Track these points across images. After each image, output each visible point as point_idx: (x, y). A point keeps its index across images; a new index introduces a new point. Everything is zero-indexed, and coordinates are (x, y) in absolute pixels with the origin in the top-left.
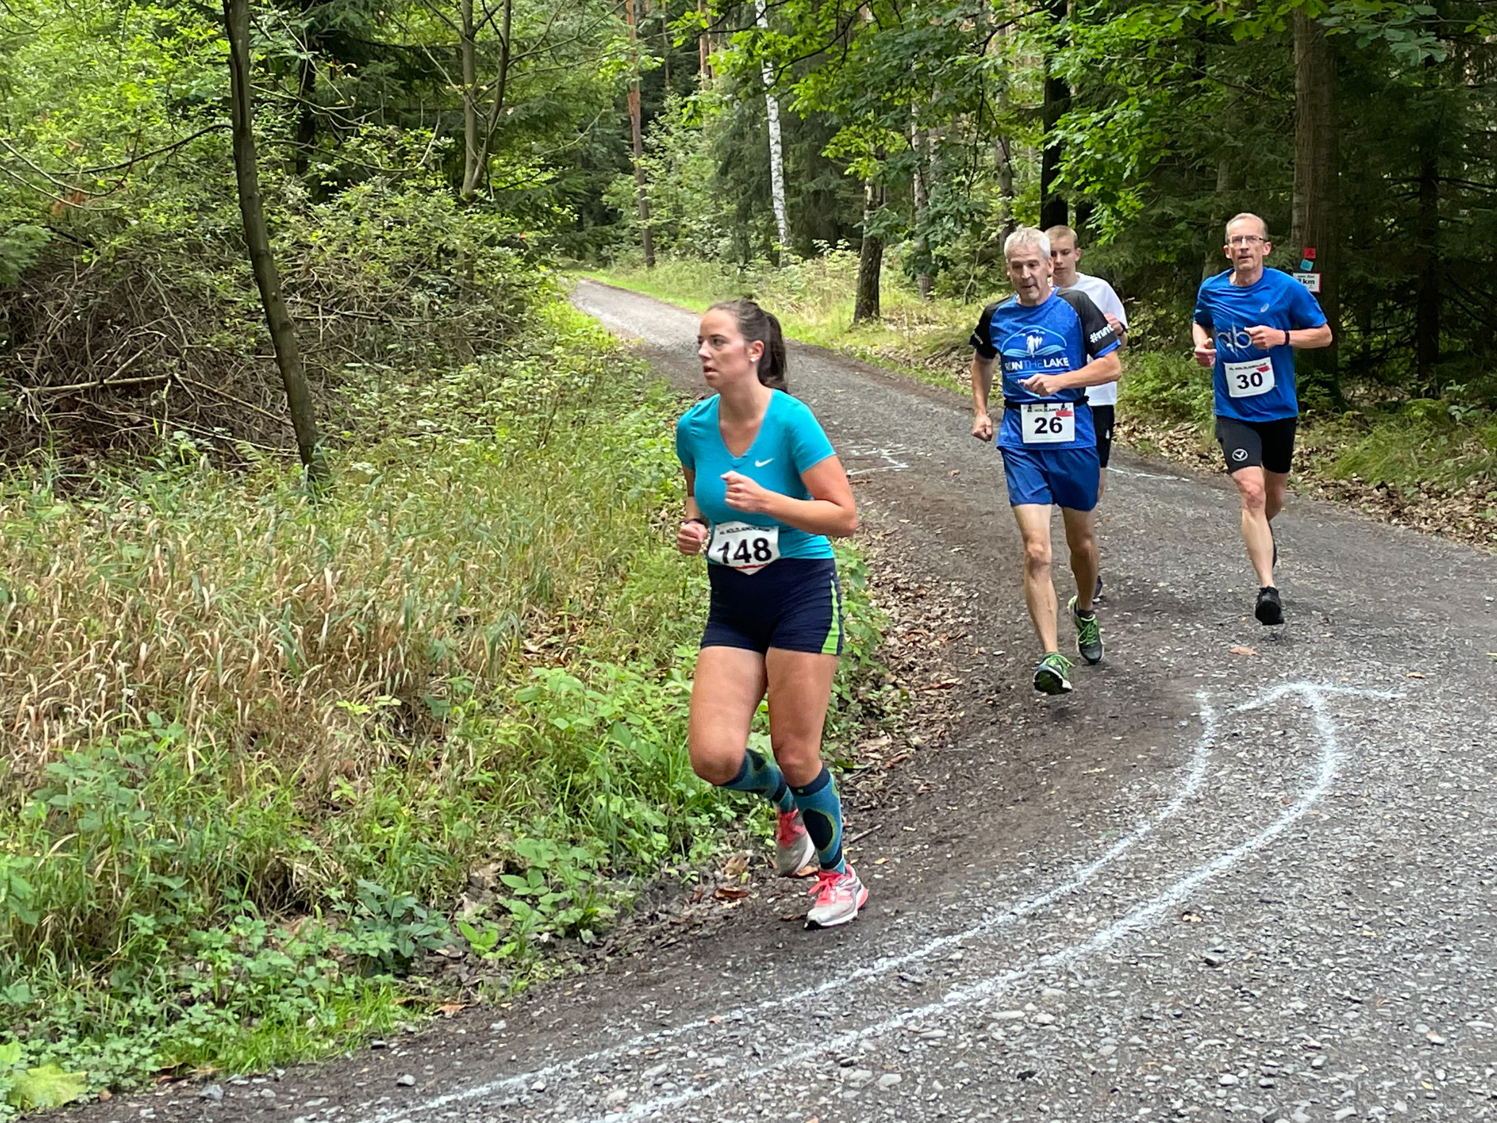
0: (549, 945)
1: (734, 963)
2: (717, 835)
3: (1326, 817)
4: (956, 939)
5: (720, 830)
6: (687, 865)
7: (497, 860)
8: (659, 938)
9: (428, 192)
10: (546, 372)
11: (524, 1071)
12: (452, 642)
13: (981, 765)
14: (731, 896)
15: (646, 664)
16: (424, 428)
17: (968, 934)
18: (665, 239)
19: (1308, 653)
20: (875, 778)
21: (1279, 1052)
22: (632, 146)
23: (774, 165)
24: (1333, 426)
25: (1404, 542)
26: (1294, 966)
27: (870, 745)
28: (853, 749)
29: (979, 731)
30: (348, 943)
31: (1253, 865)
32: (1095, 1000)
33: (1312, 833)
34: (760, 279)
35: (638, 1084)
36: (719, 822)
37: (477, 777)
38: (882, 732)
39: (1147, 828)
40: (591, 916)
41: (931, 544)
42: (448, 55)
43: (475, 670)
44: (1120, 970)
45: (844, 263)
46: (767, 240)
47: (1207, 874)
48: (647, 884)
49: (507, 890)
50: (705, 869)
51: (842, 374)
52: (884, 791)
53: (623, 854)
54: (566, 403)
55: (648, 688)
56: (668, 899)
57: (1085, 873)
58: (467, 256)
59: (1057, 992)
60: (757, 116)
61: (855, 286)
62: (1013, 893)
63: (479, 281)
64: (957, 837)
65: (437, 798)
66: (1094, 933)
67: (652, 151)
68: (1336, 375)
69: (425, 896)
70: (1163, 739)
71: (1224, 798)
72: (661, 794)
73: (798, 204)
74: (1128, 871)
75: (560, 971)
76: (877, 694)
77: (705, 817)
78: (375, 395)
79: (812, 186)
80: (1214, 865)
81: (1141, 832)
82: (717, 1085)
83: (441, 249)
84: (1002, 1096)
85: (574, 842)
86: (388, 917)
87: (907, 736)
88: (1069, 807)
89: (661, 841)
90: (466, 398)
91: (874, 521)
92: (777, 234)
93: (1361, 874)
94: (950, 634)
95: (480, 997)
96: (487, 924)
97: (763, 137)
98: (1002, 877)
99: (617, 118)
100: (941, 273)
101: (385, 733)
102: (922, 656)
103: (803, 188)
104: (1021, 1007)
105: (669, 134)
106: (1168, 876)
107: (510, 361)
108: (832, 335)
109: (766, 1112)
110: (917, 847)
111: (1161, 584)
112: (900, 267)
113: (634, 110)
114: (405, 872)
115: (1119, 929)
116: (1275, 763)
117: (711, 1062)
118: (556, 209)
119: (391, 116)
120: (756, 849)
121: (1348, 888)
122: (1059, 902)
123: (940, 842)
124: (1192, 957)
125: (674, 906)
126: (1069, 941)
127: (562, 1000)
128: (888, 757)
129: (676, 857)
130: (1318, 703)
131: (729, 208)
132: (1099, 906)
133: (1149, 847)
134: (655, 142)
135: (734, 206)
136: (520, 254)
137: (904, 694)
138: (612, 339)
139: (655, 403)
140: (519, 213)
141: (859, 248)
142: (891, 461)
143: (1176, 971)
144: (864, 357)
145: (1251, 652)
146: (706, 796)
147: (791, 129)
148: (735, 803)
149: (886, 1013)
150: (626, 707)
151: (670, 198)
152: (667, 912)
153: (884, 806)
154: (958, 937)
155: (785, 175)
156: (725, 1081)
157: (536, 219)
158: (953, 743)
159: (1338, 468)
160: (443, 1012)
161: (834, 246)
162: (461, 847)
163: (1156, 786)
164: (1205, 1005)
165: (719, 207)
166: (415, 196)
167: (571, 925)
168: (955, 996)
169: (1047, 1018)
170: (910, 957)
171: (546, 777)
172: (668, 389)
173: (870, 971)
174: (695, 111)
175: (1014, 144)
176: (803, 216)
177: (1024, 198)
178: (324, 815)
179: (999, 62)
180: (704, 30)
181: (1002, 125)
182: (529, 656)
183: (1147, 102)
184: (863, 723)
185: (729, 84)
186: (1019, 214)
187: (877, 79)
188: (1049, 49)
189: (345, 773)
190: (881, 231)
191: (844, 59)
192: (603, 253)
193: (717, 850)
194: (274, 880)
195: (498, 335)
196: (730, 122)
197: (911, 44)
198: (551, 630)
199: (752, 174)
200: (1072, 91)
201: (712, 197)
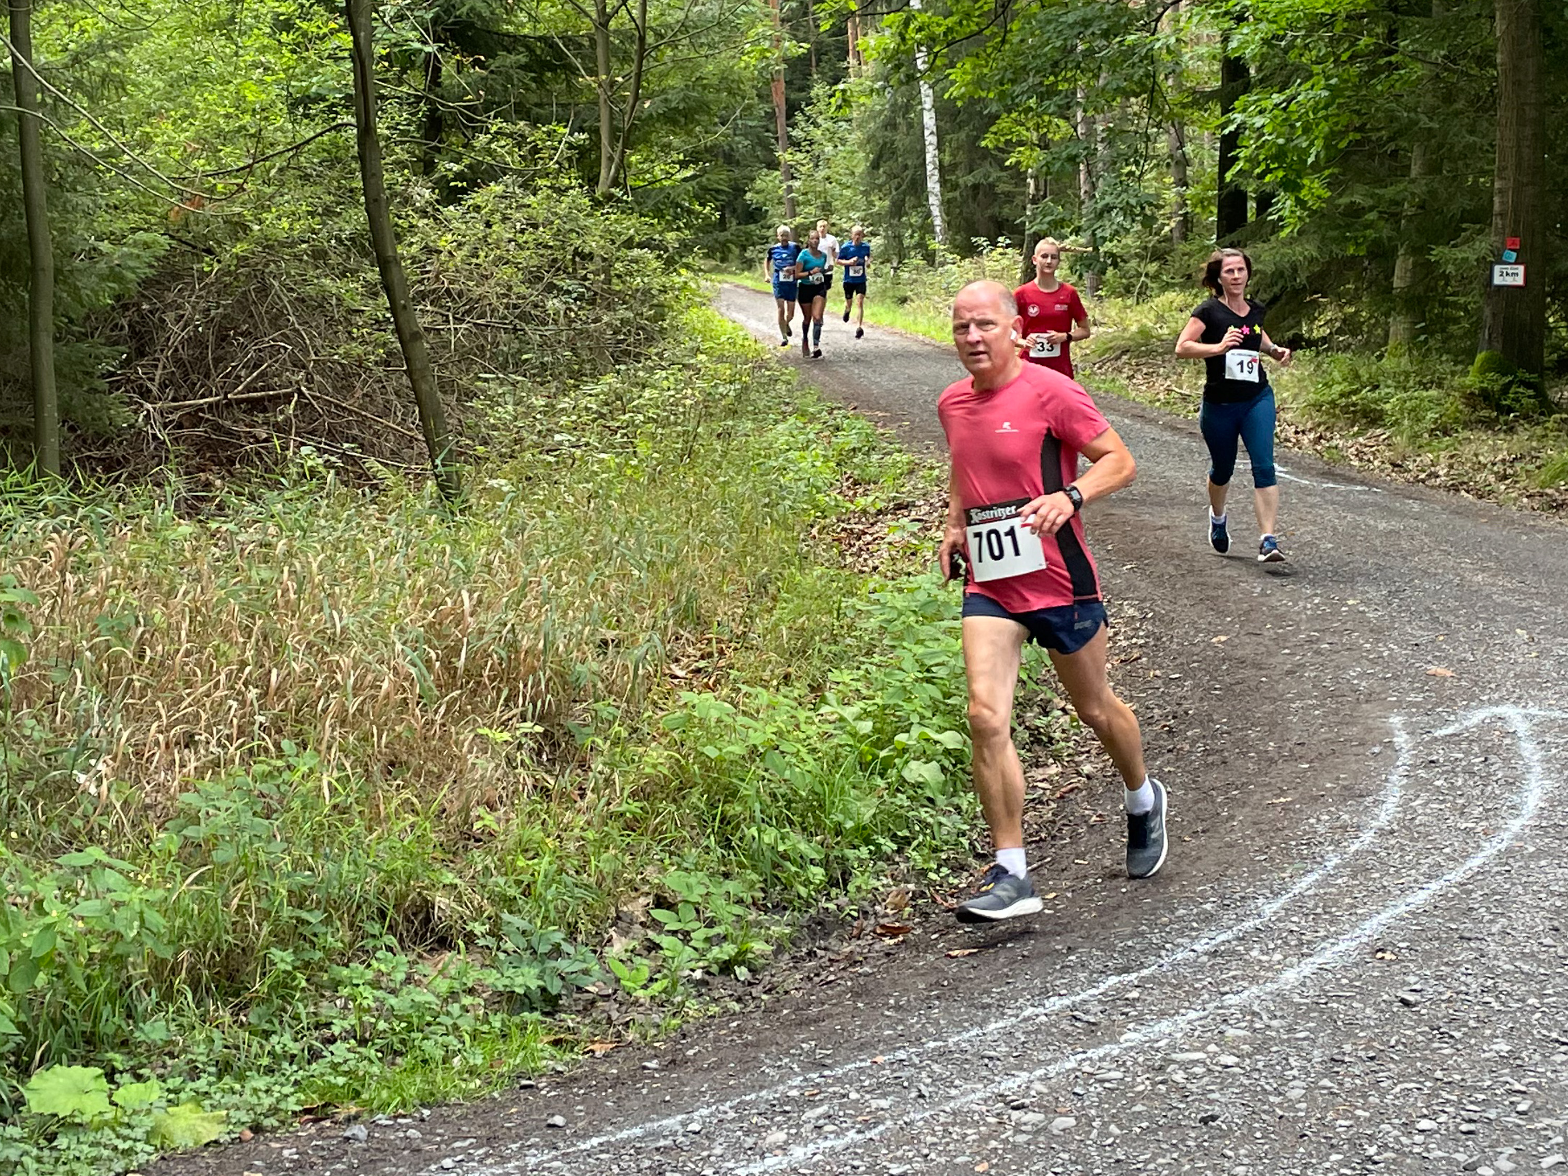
0: (703, 983)
1: (897, 1002)
2: (877, 868)
3: (1532, 849)
4: (1133, 976)
5: (880, 863)
6: (846, 899)
7: (648, 894)
8: (817, 975)
9: (562, 191)
10: (688, 383)
11: (679, 1113)
12: (595, 666)
14: (893, 932)
15: (800, 689)
16: (561, 443)
17: (1145, 972)
19: (1511, 674)
20: (1044, 809)
21: (1481, 1097)
22: (777, 139)
23: (929, 158)
24: (1538, 431)
26: (1496, 1006)
27: (1039, 773)
29: (1155, 759)
30: (492, 978)
31: (1452, 899)
32: (1282, 1042)
33: (1516, 866)
34: (915, 281)
35: (798, 1126)
36: (878, 854)
37: (625, 807)
38: (1051, 761)
39: (1336, 861)
40: (746, 952)
42: (580, 45)
43: (619, 695)
44: (1310, 1010)
45: (1005, 262)
46: (922, 238)
47: (1402, 910)
48: (803, 920)
49: (657, 925)
50: (865, 903)
52: (1054, 822)
53: (779, 888)
54: (711, 415)
55: (802, 715)
56: (827, 935)
57: (1270, 908)
58: (604, 260)
59: (1241, 1033)
60: (910, 105)
62: (1193, 929)
63: (617, 286)
65: (582, 829)
66: (1279, 971)
67: (799, 145)
68: (1541, 375)
69: (572, 933)
70: (1354, 767)
71: (1420, 829)
72: (818, 826)
73: (955, 199)
74: (1316, 906)
75: (714, 1009)
76: (1045, 720)
77: (864, 850)
78: (510, 408)
79: (970, 180)
80: (1409, 900)
81: (1330, 865)
82: (881, 1128)
83: (576, 253)
84: (1183, 1141)
85: (726, 876)
86: (535, 952)
87: (1078, 764)
88: (1253, 839)
89: (817, 874)
90: (604, 411)
92: (933, 232)
94: (1123, 657)
95: (631, 1036)
96: (638, 960)
97: (917, 127)
98: (1181, 912)
99: (762, 109)
100: (1110, 271)
101: (527, 761)
103: (961, 181)
104: (1202, 1049)
105: (816, 125)
106: (1359, 911)
107: (650, 370)
109: (933, 1156)
110: (1089, 881)
111: (1350, 602)
113: (779, 101)
114: (551, 907)
115: (1308, 967)
116: (1477, 792)
117: (874, 1104)
118: (698, 208)
119: (521, 111)
120: (918, 883)
121: (1556, 923)
122: (1242, 939)
123: (1115, 876)
124: (1386, 997)
125: (833, 942)
126: (1254, 980)
127: (717, 1039)
128: (1056, 787)
129: (834, 891)
130: (1521, 727)
131: (881, 205)
132: (1286, 943)
133: (1340, 881)
134: (803, 135)
135: (887, 203)
136: (659, 256)
138: (759, 346)
139: (804, 414)
140: (658, 213)
141: (1021, 246)
143: (1368, 1011)
145: (1449, 673)
146: (864, 828)
147: (947, 118)
148: (895, 835)
149: (1058, 1054)
150: (779, 734)
151: (818, 195)
152: (825, 949)
153: (1054, 837)
154: (1135, 975)
155: (941, 168)
156: (889, 1123)
157: (676, 218)
159: (1544, 476)
160: (593, 1051)
161: (994, 244)
162: (609, 880)
163: (1346, 817)
164: (1401, 1047)
165: (871, 204)
166: (549, 196)
167: (725, 962)
168: (1131, 1037)
169: (1231, 1060)
170: (1083, 996)
171: (696, 808)
173: (1041, 1010)
174: (844, 100)
175: (1189, 130)
176: (961, 213)
177: (1199, 188)
178: (465, 847)
179: (1173, 40)
180: (853, 13)
181: (1176, 110)
182: (676, 681)
183: (1334, 81)
184: (1029, 750)
185: (880, 70)
186: (1195, 206)
187: (1039, 62)
188: (1226, 26)
189: (487, 803)
190: (1045, 227)
191: (1003, 42)
192: (748, 254)
193: (878, 884)
194: (415, 914)
195: (638, 343)
196: (881, 112)
197: (1076, 23)
198: (699, 654)
199: (906, 167)
200: (1252, 72)
201: (863, 193)
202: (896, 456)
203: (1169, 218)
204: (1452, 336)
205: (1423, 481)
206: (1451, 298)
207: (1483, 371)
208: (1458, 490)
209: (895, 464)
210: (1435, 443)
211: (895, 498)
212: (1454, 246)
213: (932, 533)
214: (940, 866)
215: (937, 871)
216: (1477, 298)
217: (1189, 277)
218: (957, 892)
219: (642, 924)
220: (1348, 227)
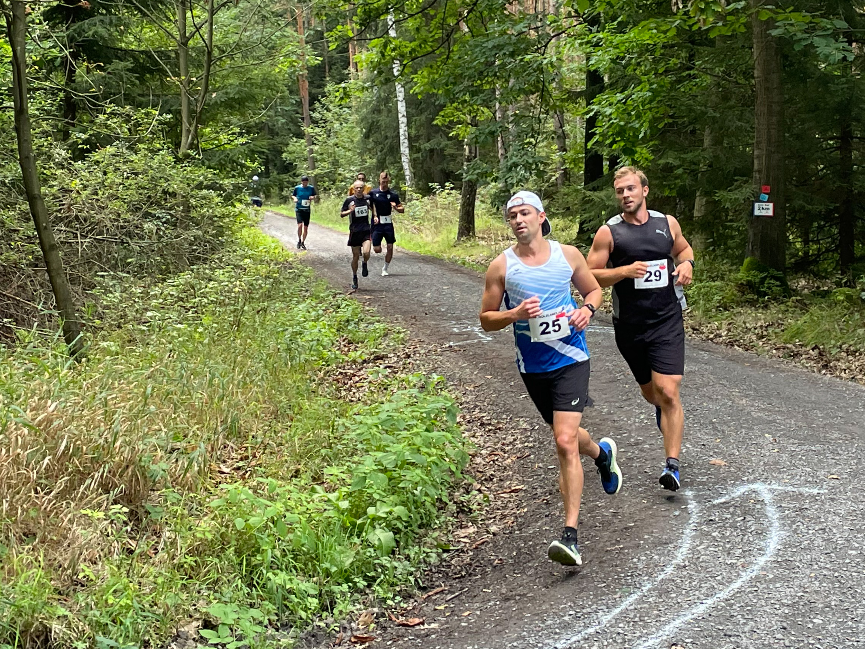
2: (353, 598)
3: (771, 576)
5: (356, 594)
6: (332, 619)
7: (198, 619)
9: (155, 152)
10: (238, 277)
12: (165, 466)
13: (537, 545)
14: (362, 640)
15: (305, 479)
16: (152, 318)
18: (327, 184)
19: (762, 463)
20: (464, 556)
22: (303, 119)
23: (401, 132)
24: (783, 307)
25: (829, 386)
27: (462, 533)
28: (450, 536)
29: (537, 521)
31: (721, 610)
33: (761, 588)
36: (355, 589)
37: (183, 560)
38: (470, 524)
39: (649, 586)
41: (507, 392)
42: (169, 57)
43: (183, 486)
45: (450, 199)
46: (397, 183)
47: (689, 617)
48: (302, 635)
49: (202, 640)
50: (345, 622)
51: (448, 274)
52: (471, 564)
53: (287, 613)
54: (253, 298)
56: (319, 643)
57: (606, 618)
58: (184, 197)
60: (389, 97)
61: (458, 214)
62: (556, 633)
63: (193, 214)
64: (519, 595)
65: (155, 577)
67: (317, 122)
68: (784, 273)
69: (146, 647)
70: (662, 524)
71: (703, 564)
72: (315, 570)
73: (418, 158)
74: (635, 616)
76: (467, 497)
77: (345, 586)
78: (117, 294)
79: (427, 146)
80: (694, 611)
81: (645, 589)
83: (165, 192)
85: (252, 606)
87: (487, 526)
88: (597, 573)
89: (313, 603)
90: (183, 295)
91: (468, 377)
92: (404, 179)
93: (794, 615)
94: (518, 455)
97: (394, 112)
98: (549, 622)
99: (293, 99)
102: (499, 470)
103: (422, 147)
105: (328, 110)
106: (662, 619)
107: (212, 269)
108: (442, 248)
110: (492, 603)
112: (489, 201)
113: (305, 94)
114: (130, 628)
116: (738, 539)
118: (249, 163)
119: (129, 99)
120: (380, 607)
121: (785, 624)
122: (588, 639)
123: (507, 599)
125: (322, 648)
128: (474, 541)
129: (325, 614)
130: (767, 497)
131: (371, 162)
132: (615, 641)
133: (651, 599)
134: (319, 116)
135: (375, 160)
136: (219, 195)
137: (485, 496)
138: (285, 253)
139: (317, 297)
140: (221, 167)
141: (461, 189)
142: (480, 335)
144: (464, 264)
145: (723, 463)
146: (346, 571)
147: (413, 107)
148: (366, 576)
151: (330, 155)
153: (470, 575)
155: (410, 138)
157: (233, 170)
158: (520, 530)
159: (786, 336)
161: (443, 187)
162: (173, 610)
163: (656, 557)
165: (364, 161)
166: (146, 156)
171: (231, 561)
172: (327, 288)
174: (345, 94)
175: (567, 116)
176: (422, 167)
177: (572, 152)
178: (74, 590)
179: (554, 59)
180: (351, 39)
181: (558, 104)
182: (223, 476)
183: (654, 86)
184: (457, 518)
185: (370, 75)
186: (570, 163)
187: (470, 71)
188: (588, 50)
189: (90, 560)
190: (475, 176)
191: (448, 58)
192: (284, 193)
193: (353, 609)
194: (38, 637)
195: (205, 252)
196: (370, 102)
197: (494, 47)
198: (239, 457)
199: (386, 137)
200: (606, 79)
201: (359, 154)
202: (377, 325)
203: (555, 172)
204: (730, 248)
205: (712, 340)
206: (729, 224)
207: (748, 270)
208: (733, 345)
209: (375, 330)
210: (719, 315)
211: (374, 352)
212: (729, 191)
213: (397, 375)
214: (395, 596)
215: (393, 599)
216: (745, 224)
217: (568, 209)
218: (405, 613)
219: (194, 639)
220: (665, 178)
